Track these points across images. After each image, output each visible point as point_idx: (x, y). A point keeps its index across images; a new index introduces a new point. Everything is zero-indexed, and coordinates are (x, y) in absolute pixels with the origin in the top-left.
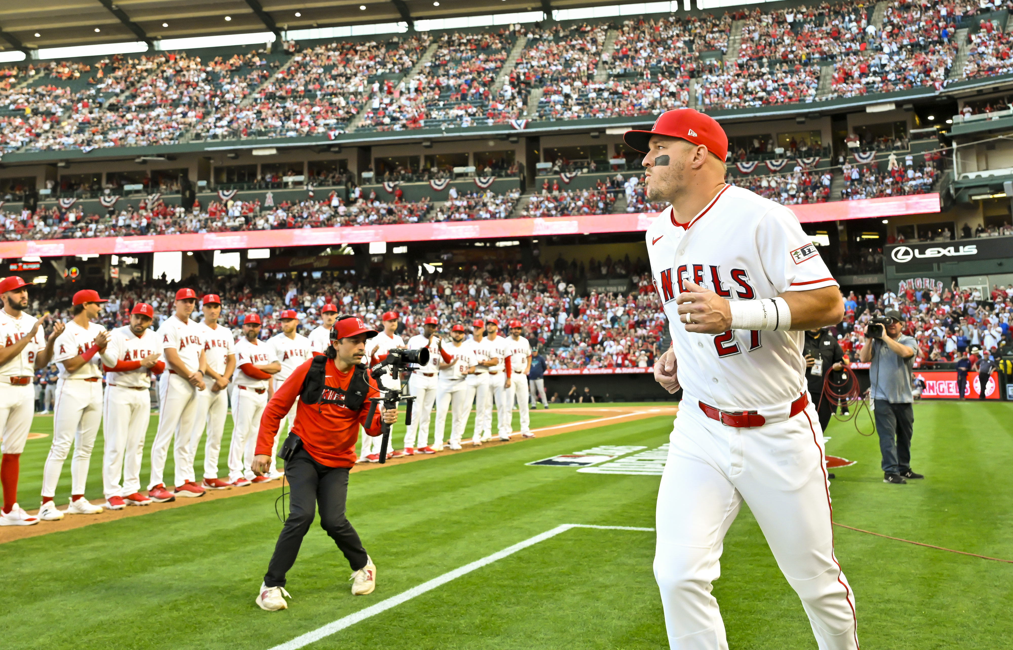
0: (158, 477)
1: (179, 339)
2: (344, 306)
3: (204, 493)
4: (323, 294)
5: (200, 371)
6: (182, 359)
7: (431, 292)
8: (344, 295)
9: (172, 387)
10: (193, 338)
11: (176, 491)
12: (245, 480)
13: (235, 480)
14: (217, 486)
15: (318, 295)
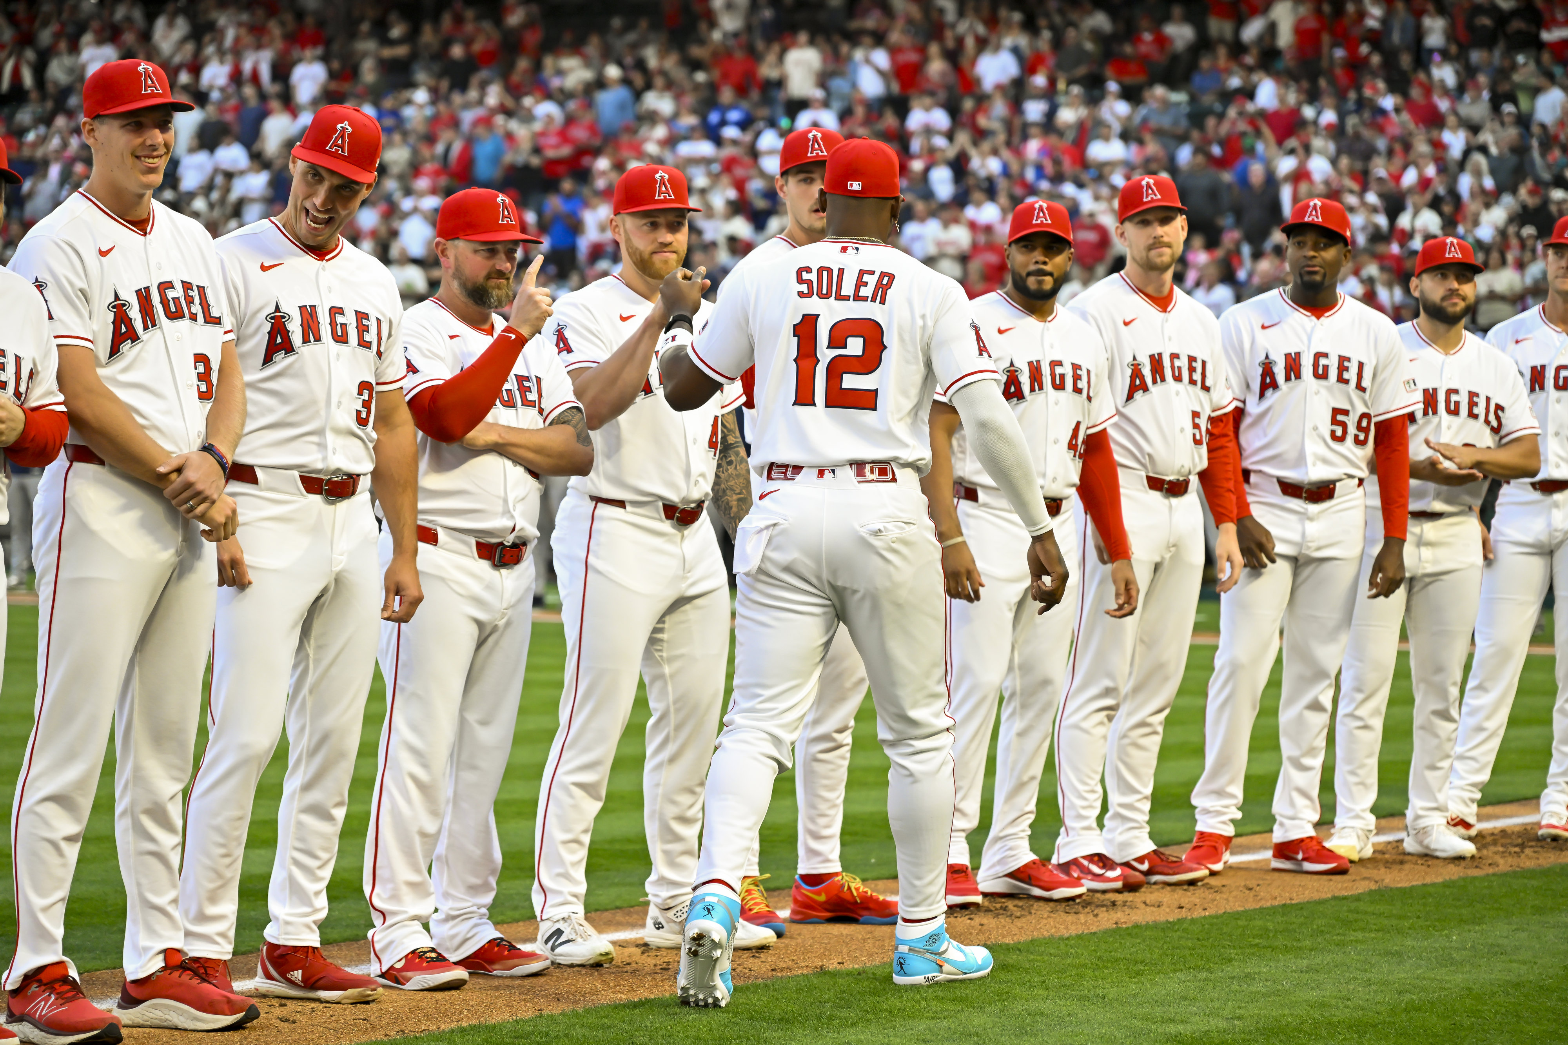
0: (44, 934)
1: (103, 300)
2: (982, 100)
3: (252, 1014)
4: (879, 39)
5: (207, 448)
6: (124, 395)
7: (1419, 34)
8: (982, 44)
9: (83, 526)
10: (177, 292)
11: (129, 1001)
12: (439, 961)
13: (392, 958)
14: (310, 984)
15: (854, 38)
